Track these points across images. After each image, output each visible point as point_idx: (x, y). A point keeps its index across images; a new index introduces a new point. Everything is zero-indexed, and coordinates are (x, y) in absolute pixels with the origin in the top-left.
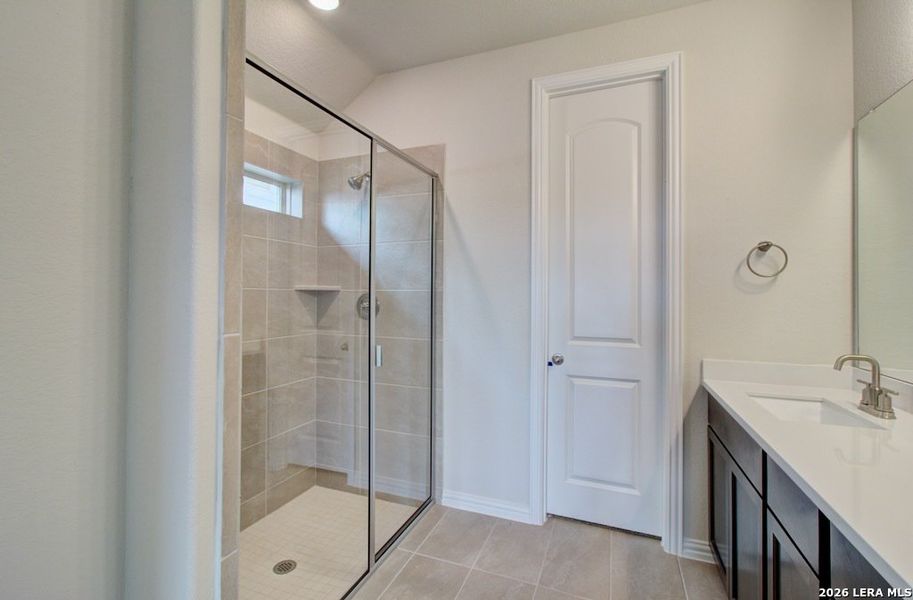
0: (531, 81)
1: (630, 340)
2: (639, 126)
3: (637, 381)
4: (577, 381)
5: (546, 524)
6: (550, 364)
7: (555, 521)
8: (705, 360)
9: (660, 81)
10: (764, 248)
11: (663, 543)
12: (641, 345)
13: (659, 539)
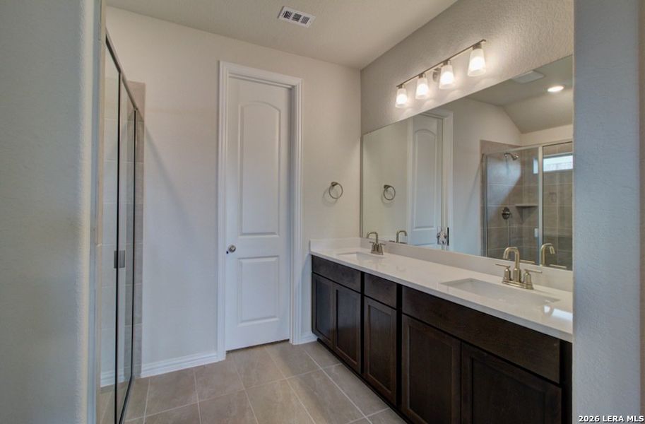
0: (219, 63)
1: (274, 233)
2: (280, 111)
3: (277, 256)
4: (244, 261)
5: (227, 357)
6: (227, 253)
7: (231, 354)
8: (311, 240)
9: (291, 90)
10: (334, 185)
11: (291, 342)
12: (279, 235)
13: (288, 340)
